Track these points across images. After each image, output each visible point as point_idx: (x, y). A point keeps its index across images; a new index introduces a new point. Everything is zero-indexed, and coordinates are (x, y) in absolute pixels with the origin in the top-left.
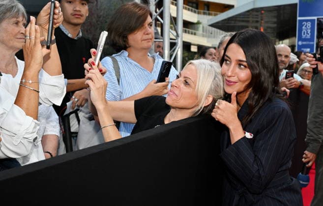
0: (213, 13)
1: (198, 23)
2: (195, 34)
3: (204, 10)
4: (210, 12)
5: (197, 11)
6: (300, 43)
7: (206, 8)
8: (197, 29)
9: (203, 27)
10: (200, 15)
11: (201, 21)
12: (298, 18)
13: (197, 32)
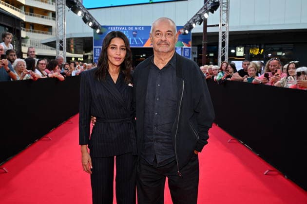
0: (37, 31)
1: (27, 38)
2: (25, 46)
3: (30, 28)
4: (35, 30)
5: (25, 29)
6: (95, 58)
7: (31, 27)
8: (26, 42)
9: (30, 41)
10: (27, 32)
11: (29, 36)
12: (94, 47)
13: (26, 44)
